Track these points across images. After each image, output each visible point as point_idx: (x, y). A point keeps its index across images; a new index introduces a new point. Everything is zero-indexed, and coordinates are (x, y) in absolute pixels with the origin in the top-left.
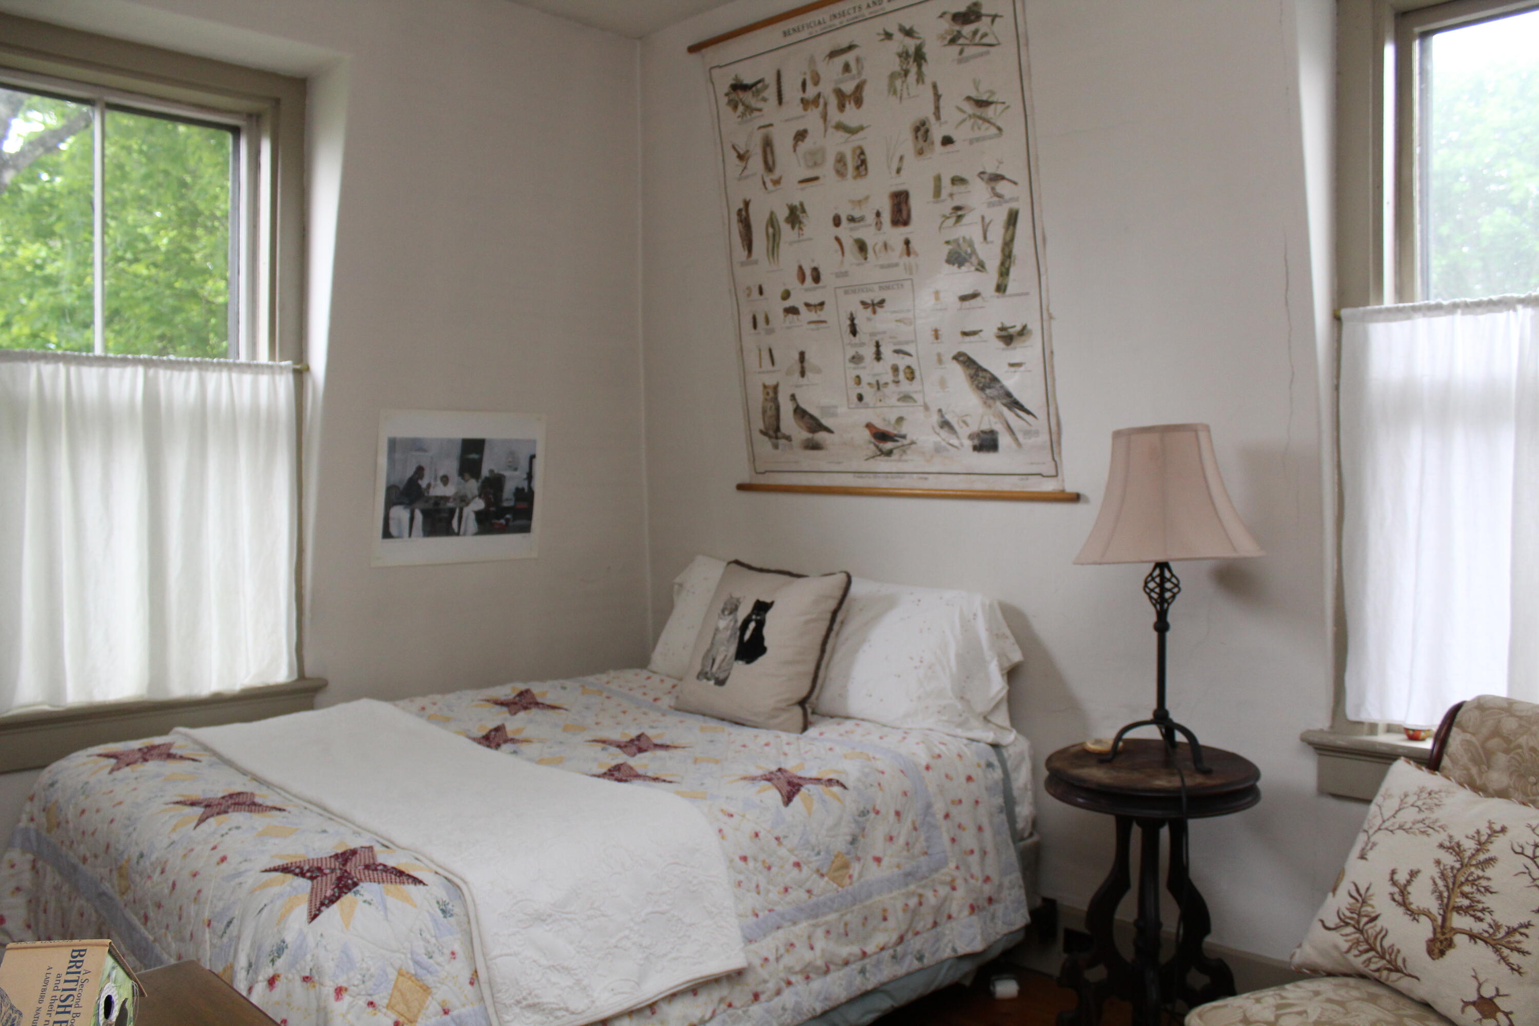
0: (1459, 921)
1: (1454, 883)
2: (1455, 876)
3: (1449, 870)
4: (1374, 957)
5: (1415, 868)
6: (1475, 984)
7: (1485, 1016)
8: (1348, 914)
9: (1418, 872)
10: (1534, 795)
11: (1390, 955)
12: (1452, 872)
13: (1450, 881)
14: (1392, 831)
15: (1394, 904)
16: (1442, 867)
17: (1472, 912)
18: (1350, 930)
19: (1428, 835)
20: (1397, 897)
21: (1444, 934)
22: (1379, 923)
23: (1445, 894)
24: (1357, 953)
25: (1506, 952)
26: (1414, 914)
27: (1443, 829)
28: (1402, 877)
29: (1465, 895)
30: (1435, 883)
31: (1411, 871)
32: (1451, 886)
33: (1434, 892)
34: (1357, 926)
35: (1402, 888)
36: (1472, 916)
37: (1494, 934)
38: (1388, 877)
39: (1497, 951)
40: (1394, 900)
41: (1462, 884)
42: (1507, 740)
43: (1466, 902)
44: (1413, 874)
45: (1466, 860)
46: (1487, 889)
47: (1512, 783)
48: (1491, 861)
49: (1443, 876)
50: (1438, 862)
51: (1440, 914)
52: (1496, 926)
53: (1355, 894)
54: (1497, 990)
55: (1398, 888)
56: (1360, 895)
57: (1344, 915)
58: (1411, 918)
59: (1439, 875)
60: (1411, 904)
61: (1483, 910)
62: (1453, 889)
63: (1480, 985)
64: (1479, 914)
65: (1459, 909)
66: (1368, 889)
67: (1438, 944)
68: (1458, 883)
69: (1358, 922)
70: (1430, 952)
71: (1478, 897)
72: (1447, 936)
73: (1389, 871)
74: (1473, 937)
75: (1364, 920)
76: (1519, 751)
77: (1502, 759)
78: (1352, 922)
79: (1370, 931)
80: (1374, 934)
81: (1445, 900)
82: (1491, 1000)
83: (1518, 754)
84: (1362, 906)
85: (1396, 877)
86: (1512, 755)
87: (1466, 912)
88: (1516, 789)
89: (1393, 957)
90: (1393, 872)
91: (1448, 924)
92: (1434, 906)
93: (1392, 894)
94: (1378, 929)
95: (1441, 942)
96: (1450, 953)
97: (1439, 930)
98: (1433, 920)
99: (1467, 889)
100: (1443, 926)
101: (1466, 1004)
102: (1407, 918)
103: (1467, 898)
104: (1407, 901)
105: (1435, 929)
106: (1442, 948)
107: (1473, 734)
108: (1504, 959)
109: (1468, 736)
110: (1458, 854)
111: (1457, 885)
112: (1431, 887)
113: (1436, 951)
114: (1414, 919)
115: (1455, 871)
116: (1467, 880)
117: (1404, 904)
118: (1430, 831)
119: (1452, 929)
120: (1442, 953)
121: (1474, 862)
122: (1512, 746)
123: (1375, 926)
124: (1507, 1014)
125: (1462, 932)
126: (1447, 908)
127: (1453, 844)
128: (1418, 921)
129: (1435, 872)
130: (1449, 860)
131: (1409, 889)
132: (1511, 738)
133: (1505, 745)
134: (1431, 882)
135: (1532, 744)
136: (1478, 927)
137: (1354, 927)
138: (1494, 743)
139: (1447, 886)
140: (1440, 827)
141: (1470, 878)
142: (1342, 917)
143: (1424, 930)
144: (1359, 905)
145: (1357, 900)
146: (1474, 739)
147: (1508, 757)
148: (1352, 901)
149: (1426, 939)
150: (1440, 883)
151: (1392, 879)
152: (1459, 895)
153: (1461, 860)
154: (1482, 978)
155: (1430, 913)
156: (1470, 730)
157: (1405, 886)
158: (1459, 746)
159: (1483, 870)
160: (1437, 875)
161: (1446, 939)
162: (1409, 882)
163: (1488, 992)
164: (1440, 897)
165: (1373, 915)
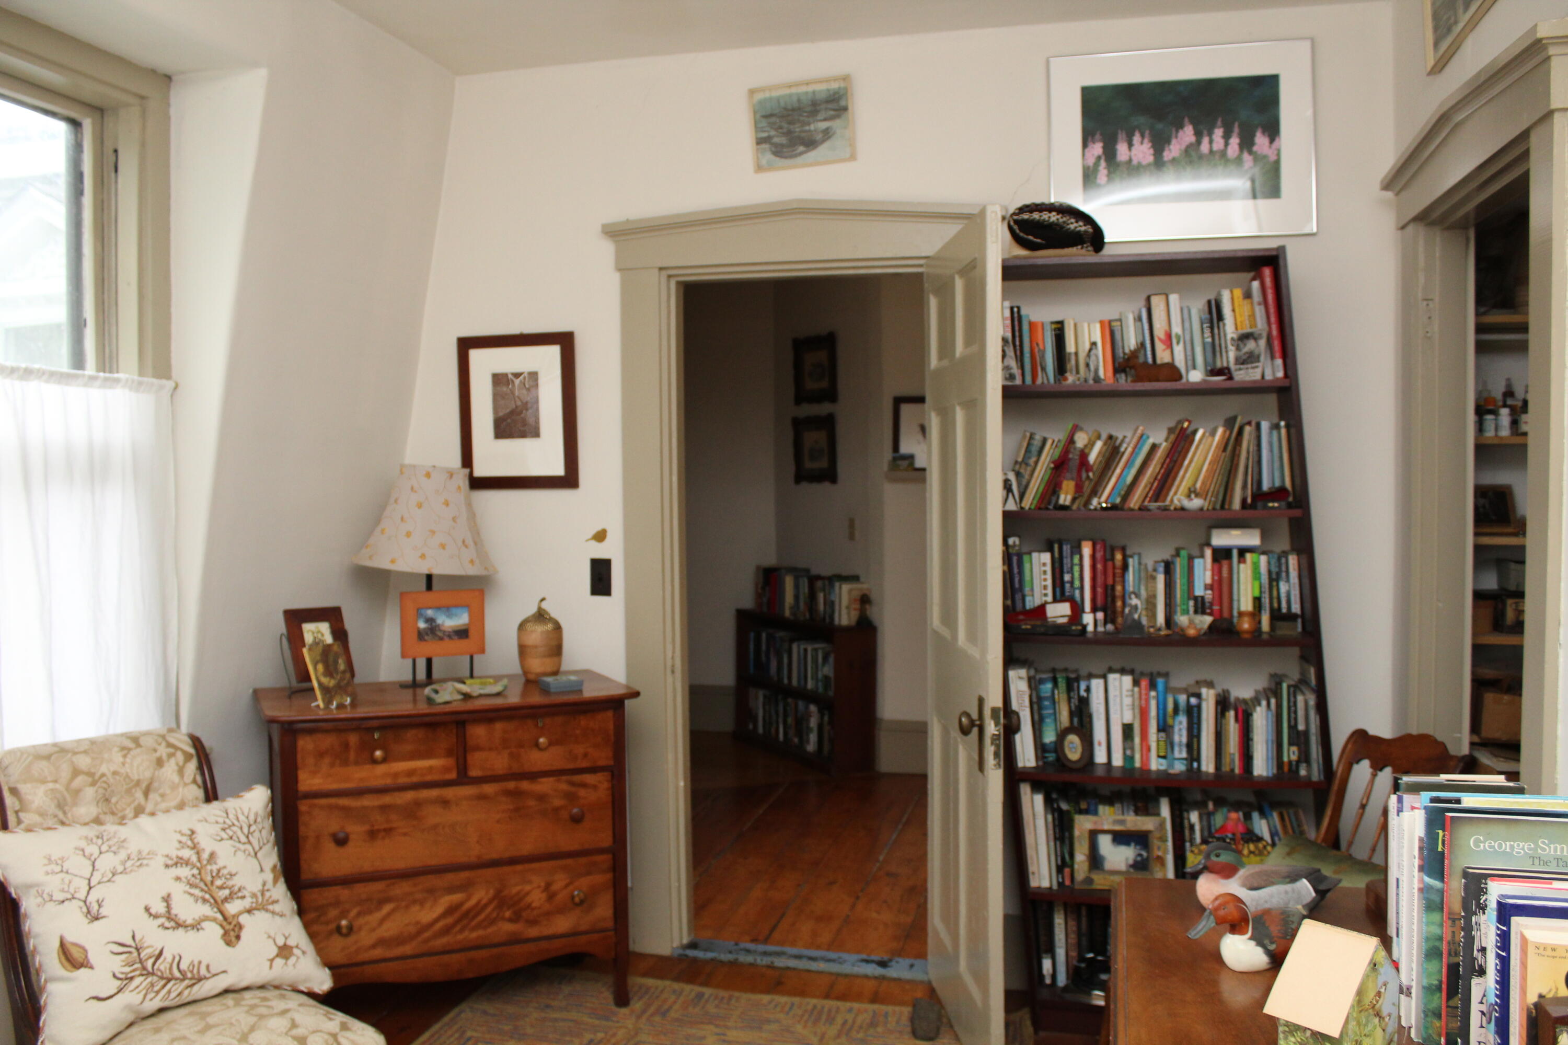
0: (232, 908)
1: (206, 885)
2: (202, 880)
3: (193, 879)
4: (174, 985)
5: (164, 894)
6: (271, 942)
7: (287, 958)
8: (127, 969)
9: (169, 895)
10: (121, 811)
11: (192, 972)
12: (196, 878)
13: (202, 885)
14: (109, 881)
15: (170, 931)
16: (184, 879)
17: (235, 896)
18: (137, 981)
19: (147, 865)
20: (167, 924)
21: (230, 923)
22: (167, 955)
23: (207, 896)
24: (152, 995)
25: (271, 907)
26: (196, 926)
27: (153, 853)
28: (160, 908)
29: (221, 888)
30: (192, 895)
31: (163, 898)
32: (206, 889)
33: (196, 901)
34: (145, 972)
35: (167, 915)
36: (238, 898)
37: (257, 902)
38: (146, 915)
39: (267, 910)
40: (167, 928)
41: (212, 882)
42: (90, 774)
43: (227, 892)
44: (167, 899)
45: (198, 865)
46: (232, 875)
47: (100, 811)
48: (212, 855)
49: (192, 885)
50: (178, 879)
51: (216, 912)
52: (254, 895)
53: (121, 949)
54: (284, 935)
55: (162, 917)
56: (130, 946)
57: (123, 973)
58: (195, 930)
59: (188, 886)
60: (185, 922)
61: (240, 890)
62: (209, 889)
63: (274, 940)
64: (240, 894)
65: (226, 900)
66: (133, 937)
67: (232, 933)
68: (209, 883)
69: (144, 968)
70: (229, 943)
71: (230, 883)
72: (234, 923)
73: (143, 910)
74: (249, 911)
75: (150, 962)
76: (104, 779)
77: (90, 792)
78: (138, 973)
79: (162, 968)
80: (168, 966)
81: (212, 901)
82: (285, 945)
83: (105, 782)
84: (139, 954)
85: (153, 911)
86: (99, 784)
87: (232, 898)
88: (105, 813)
89: (195, 971)
90: (147, 909)
91: (227, 914)
92: (206, 910)
93: (162, 926)
94: (169, 959)
95: (233, 930)
96: (244, 934)
97: (225, 924)
98: (214, 920)
99: (219, 882)
100: (225, 918)
101: (272, 961)
102: (192, 933)
103: (224, 888)
104: (181, 922)
105: (222, 926)
106: (236, 934)
107: (56, 781)
108: (273, 913)
109: (51, 785)
110: (187, 864)
111: (209, 885)
112: (192, 899)
113: (233, 939)
114: (198, 930)
115: (199, 877)
116: (213, 877)
117: (179, 925)
118: (145, 862)
119: (234, 916)
120: (238, 937)
121: (205, 862)
122: (97, 777)
123: (165, 959)
124: (297, 947)
125: (241, 913)
126: (218, 905)
127: (175, 860)
128: (202, 929)
129: (183, 887)
130: (185, 872)
131: (174, 911)
132: (93, 770)
133: (90, 780)
134: (187, 896)
135: (112, 769)
136: (247, 903)
137: (142, 975)
138: (79, 781)
139: (202, 890)
140: (148, 854)
141: (214, 874)
142: (122, 976)
143: (213, 931)
144: (135, 954)
145: (130, 952)
146: (58, 786)
147: (95, 788)
148: (124, 956)
149: (220, 936)
150: (197, 892)
151: (151, 915)
152: (217, 890)
153: (194, 866)
154: (272, 934)
155: (207, 917)
156: (49, 779)
157: (169, 912)
158: (44, 798)
159: (216, 863)
160: (187, 888)
161: (235, 926)
162: (169, 907)
163: (281, 942)
164: (205, 900)
165: (157, 952)
